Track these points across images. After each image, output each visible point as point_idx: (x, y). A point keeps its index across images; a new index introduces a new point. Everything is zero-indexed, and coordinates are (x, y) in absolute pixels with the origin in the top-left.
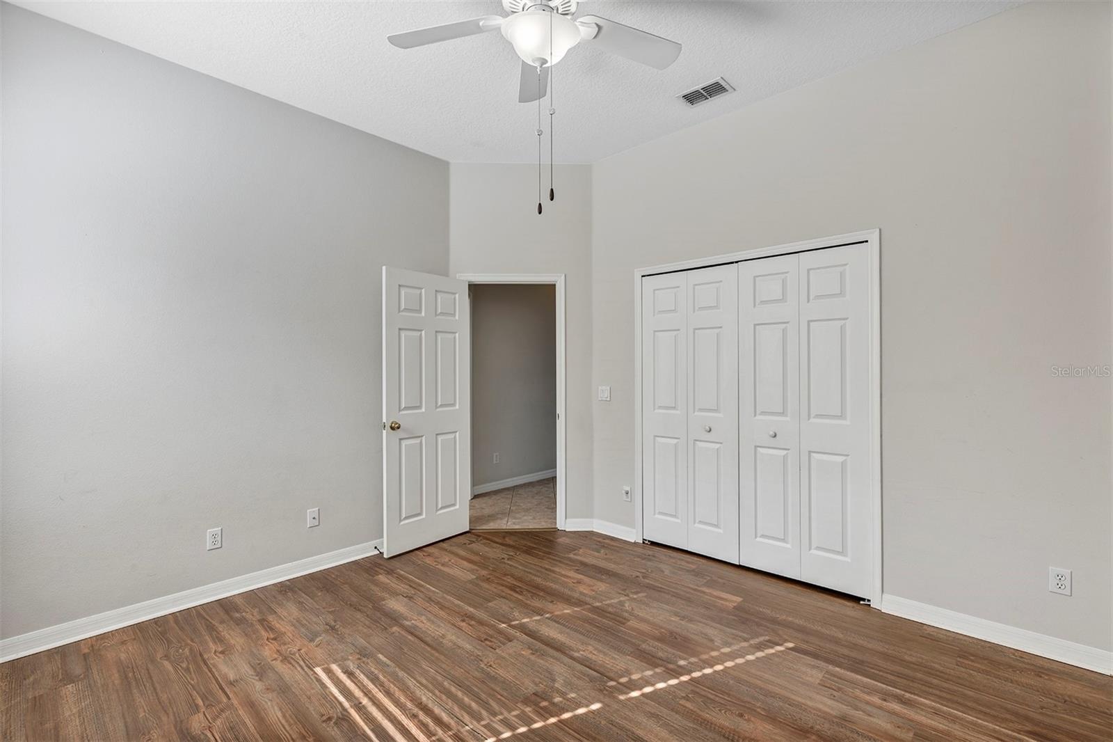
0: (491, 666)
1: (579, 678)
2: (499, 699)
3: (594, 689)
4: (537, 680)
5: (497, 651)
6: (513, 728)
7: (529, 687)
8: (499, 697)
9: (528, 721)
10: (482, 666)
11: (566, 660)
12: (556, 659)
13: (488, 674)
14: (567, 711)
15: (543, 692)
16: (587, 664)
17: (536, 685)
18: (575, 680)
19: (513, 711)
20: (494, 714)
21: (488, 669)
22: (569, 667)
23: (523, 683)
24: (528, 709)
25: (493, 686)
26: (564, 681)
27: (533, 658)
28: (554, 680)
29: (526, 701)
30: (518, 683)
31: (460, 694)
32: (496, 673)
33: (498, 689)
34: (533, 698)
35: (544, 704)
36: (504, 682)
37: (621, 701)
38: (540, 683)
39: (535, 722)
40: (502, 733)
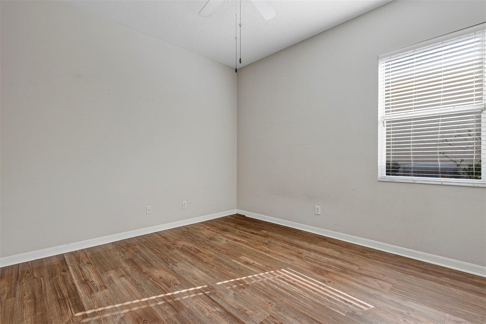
0: (269, 303)
1: (221, 295)
2: (260, 287)
3: (216, 289)
4: (243, 295)
5: (269, 315)
6: (254, 277)
7: (247, 292)
8: (260, 288)
9: (248, 279)
10: (274, 304)
11: (225, 306)
12: (231, 306)
13: (269, 299)
14: (232, 282)
15: (240, 289)
16: (213, 303)
17: (243, 292)
18: (223, 294)
19: (254, 283)
20: (261, 281)
21: (270, 301)
22: (224, 301)
23: (250, 293)
24: (248, 283)
25: (265, 293)
26: (229, 294)
27: (246, 308)
28: (234, 294)
29: (248, 285)
30: (252, 293)
31: (280, 290)
32: (265, 299)
33: (262, 291)
34: (245, 287)
35: (241, 285)
36: (260, 294)
37: (206, 284)
38: (241, 293)
39: (245, 279)
40: (257, 276)
